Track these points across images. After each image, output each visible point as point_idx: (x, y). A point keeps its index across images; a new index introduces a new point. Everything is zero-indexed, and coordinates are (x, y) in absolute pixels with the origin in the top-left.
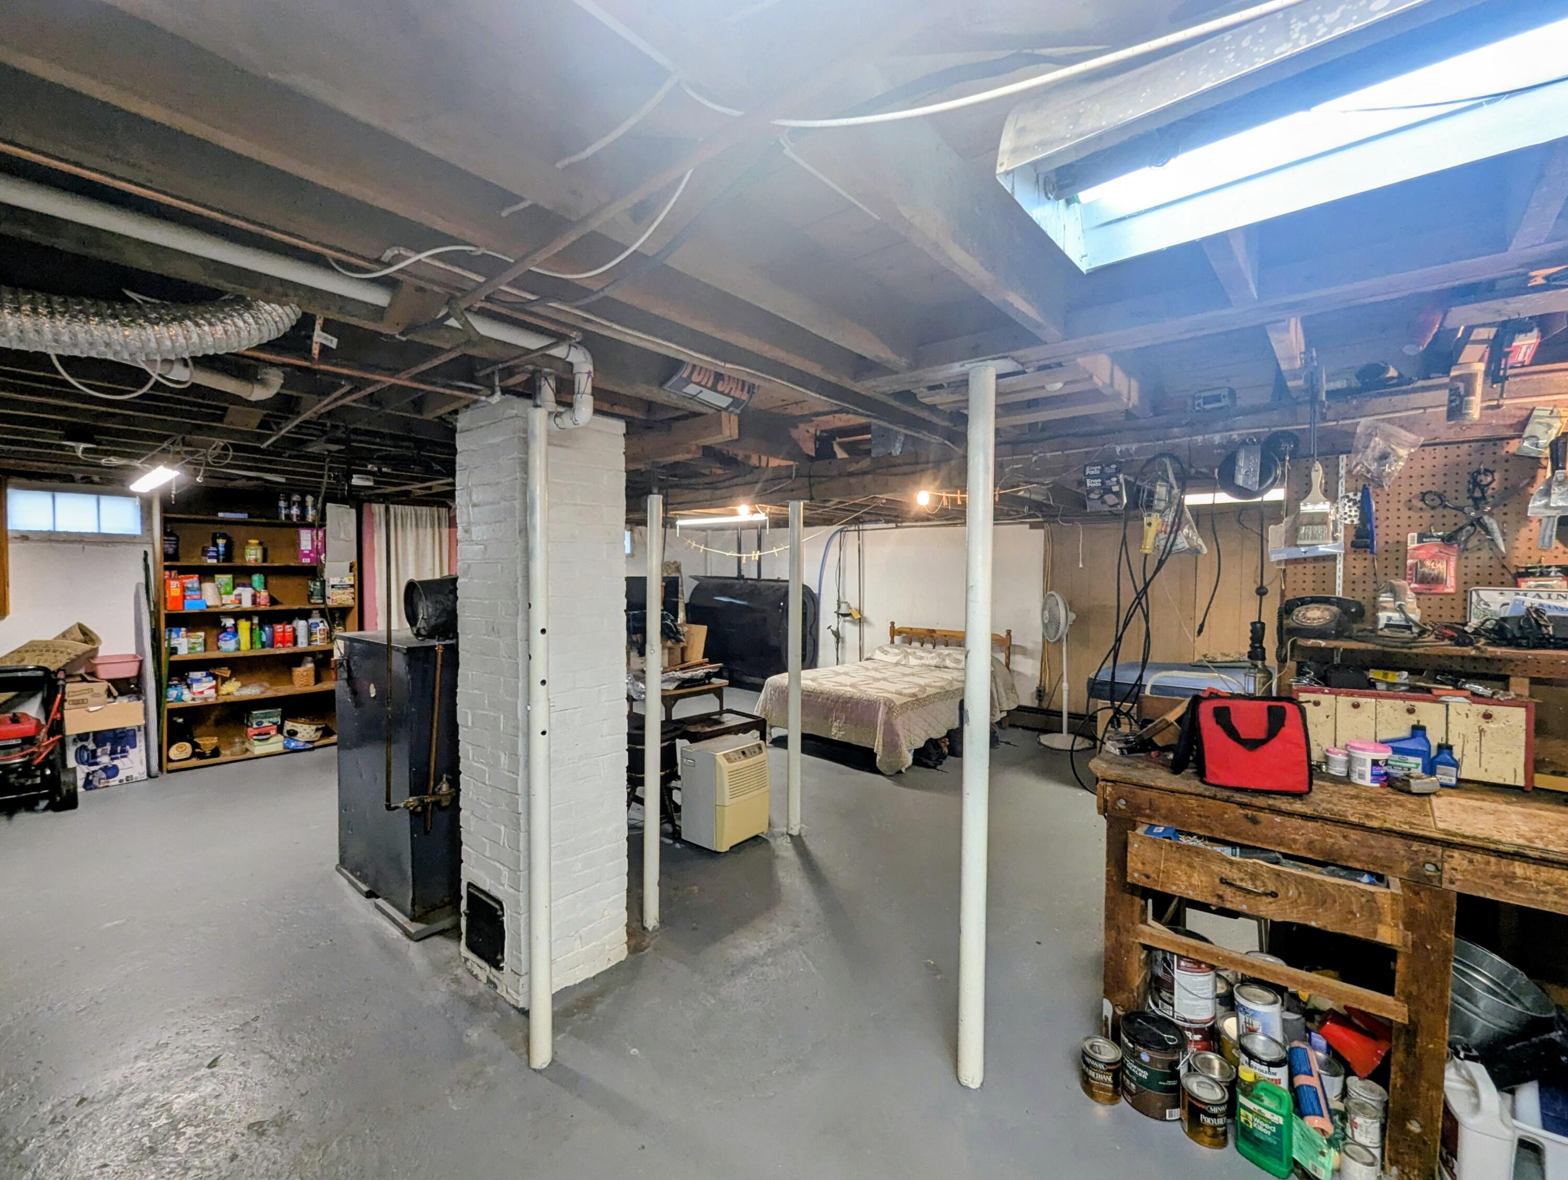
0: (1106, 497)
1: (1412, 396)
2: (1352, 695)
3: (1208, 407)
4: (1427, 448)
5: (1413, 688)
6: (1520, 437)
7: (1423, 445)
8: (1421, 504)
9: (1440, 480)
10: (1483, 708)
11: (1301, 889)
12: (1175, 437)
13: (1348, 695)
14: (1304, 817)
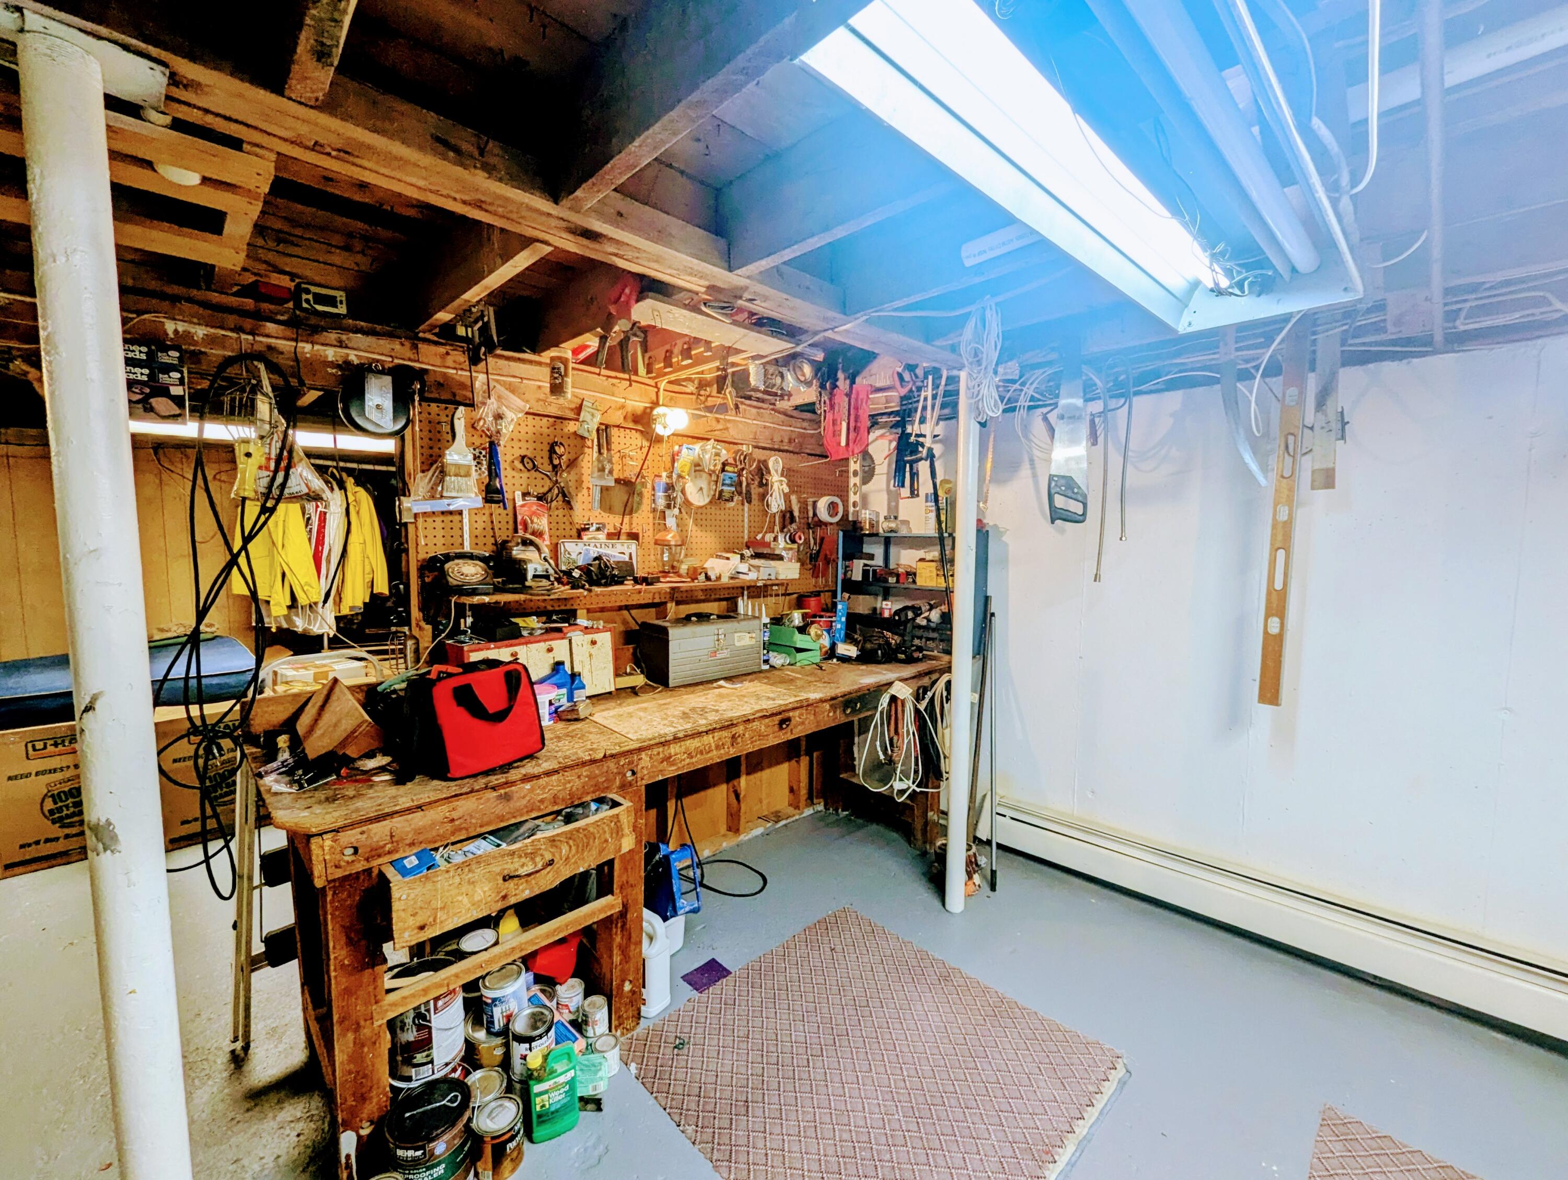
0: (155, 402)
1: (512, 364)
2: (511, 646)
3: (319, 308)
4: (530, 417)
5: (548, 631)
6: (577, 420)
7: (527, 413)
8: (520, 466)
9: (531, 445)
10: (589, 637)
11: (571, 842)
12: (268, 336)
13: (507, 646)
14: (548, 774)
